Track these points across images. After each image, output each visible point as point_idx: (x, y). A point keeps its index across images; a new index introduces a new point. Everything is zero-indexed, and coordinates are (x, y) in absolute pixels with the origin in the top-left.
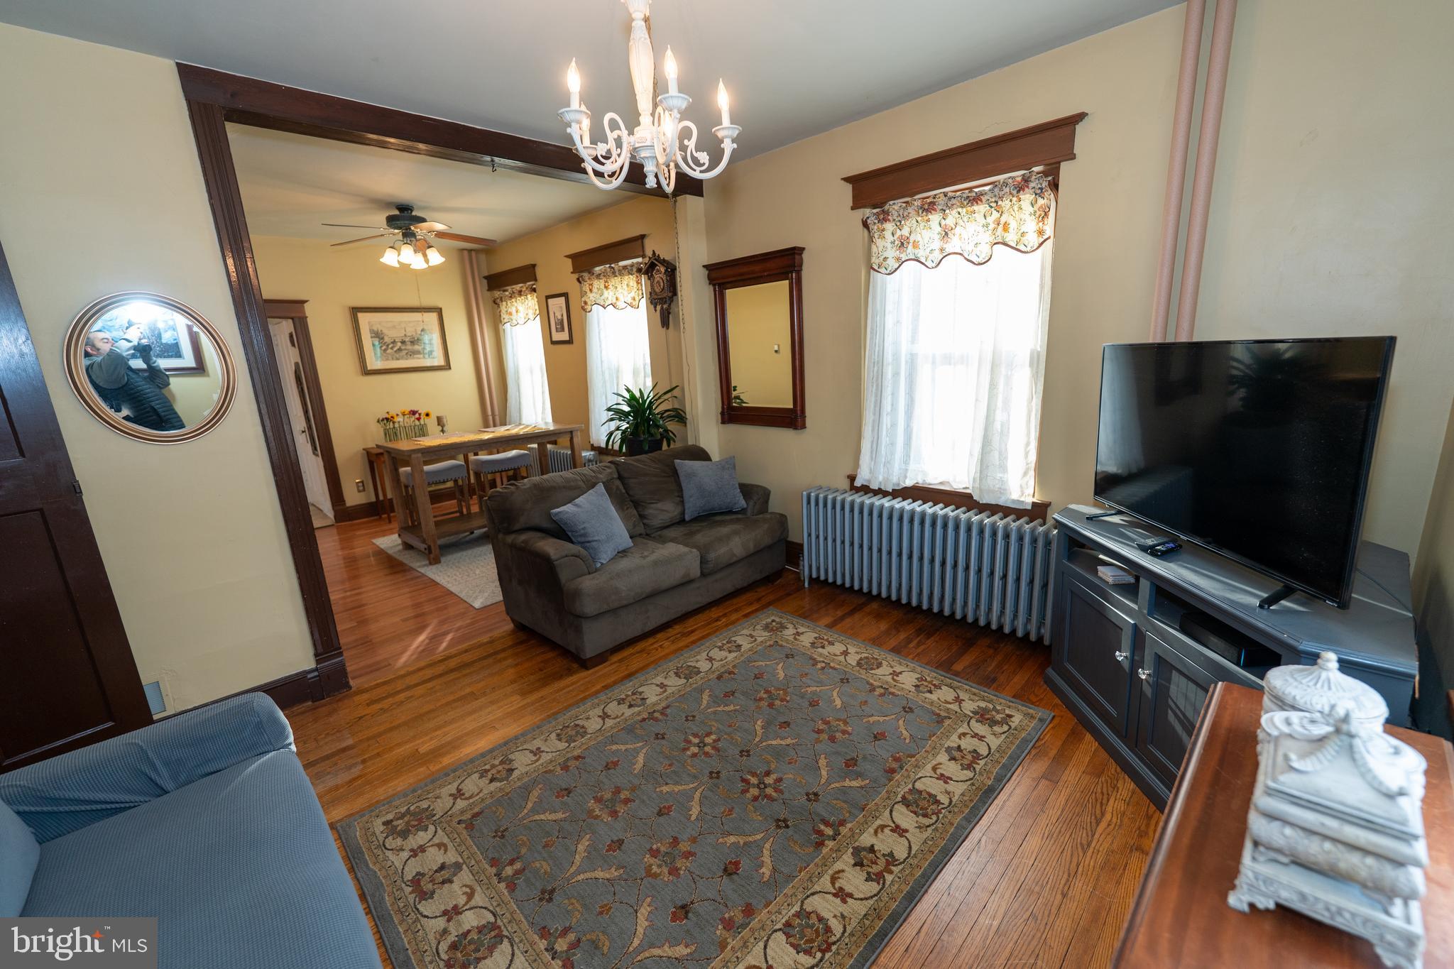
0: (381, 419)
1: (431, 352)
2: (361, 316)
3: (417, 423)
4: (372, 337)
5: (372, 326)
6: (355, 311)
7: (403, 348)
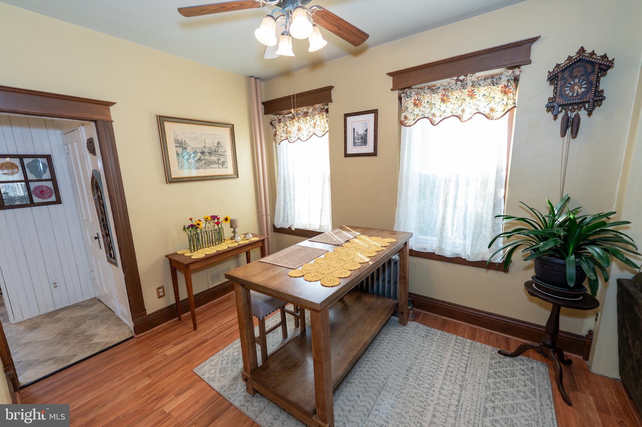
0: (187, 226)
1: (223, 163)
2: (168, 126)
3: (216, 227)
4: (176, 147)
5: (177, 135)
6: (161, 120)
7: (202, 158)
